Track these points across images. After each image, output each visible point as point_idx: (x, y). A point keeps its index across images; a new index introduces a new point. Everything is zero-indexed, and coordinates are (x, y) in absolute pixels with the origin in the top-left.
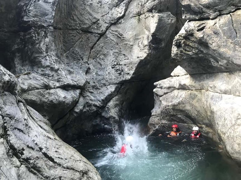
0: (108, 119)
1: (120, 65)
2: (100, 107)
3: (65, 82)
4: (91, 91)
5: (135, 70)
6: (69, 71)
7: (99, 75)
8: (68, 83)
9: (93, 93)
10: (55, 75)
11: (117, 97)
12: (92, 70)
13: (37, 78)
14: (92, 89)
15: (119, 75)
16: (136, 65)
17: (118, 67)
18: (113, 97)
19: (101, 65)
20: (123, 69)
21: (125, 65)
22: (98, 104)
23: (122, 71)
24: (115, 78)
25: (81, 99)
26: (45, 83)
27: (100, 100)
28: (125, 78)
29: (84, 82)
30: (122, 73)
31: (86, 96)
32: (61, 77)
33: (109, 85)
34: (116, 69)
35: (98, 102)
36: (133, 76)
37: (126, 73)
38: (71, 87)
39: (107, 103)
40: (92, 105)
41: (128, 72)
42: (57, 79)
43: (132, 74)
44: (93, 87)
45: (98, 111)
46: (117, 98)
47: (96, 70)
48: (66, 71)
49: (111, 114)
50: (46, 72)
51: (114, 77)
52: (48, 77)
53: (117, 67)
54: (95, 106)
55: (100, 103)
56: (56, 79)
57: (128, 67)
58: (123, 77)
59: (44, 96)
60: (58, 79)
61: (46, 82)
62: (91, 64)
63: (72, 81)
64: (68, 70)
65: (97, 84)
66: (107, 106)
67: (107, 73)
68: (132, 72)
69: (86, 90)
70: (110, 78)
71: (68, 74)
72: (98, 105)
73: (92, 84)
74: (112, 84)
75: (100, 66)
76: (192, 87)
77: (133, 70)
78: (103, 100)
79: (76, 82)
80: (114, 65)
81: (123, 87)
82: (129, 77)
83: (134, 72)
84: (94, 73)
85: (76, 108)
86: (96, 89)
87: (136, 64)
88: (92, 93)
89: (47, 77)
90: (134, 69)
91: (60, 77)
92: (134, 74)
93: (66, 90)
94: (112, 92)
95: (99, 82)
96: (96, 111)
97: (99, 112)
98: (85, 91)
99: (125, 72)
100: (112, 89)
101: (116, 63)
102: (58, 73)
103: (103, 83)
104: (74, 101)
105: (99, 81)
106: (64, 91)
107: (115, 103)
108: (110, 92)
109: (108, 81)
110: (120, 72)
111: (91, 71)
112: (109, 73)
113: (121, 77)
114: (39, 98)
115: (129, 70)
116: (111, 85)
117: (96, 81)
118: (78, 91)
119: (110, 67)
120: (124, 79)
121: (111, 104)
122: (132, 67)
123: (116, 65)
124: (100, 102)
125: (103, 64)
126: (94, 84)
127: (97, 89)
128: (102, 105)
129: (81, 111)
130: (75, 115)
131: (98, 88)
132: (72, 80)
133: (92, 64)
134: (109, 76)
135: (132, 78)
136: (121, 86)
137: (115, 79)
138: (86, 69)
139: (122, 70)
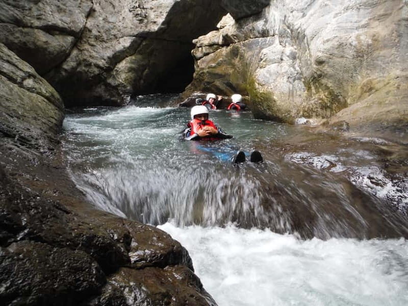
0: (116, 88)
1: (144, 8)
2: (105, 68)
3: (49, 22)
4: (92, 43)
5: (166, 18)
6: (58, 7)
7: (109, 22)
8: (55, 22)
9: (95, 46)
10: (34, 9)
11: (133, 57)
12: (99, 14)
13: (4, 7)
14: (95, 41)
15: (139, 23)
16: (168, 9)
17: (139, 11)
18: (127, 57)
19: (114, 7)
20: (147, 15)
21: (152, 9)
22: (102, 63)
23: (145, 18)
24: (133, 26)
25: (75, 52)
26: (15, 15)
27: (105, 58)
28: (149, 28)
29: (82, 26)
30: (146, 21)
31: (83, 50)
32: (44, 13)
33: (122, 37)
34: (135, 14)
35: (103, 60)
36: (162, 26)
37: (151, 22)
38: (58, 30)
39: (116, 64)
40: (92, 64)
41: (155, 20)
42: (37, 16)
43: (160, 24)
44: (97, 38)
45: (100, 75)
46: (134, 59)
47: (105, 14)
48: (53, 7)
49: (120, 80)
50: (20, 3)
51: (130, 25)
52: (23, 10)
53: (137, 11)
54: (97, 66)
55: (105, 63)
56: (35, 14)
57: (156, 12)
58: (146, 27)
59: (12, 34)
60: (39, 15)
61: (18, 15)
62: (98, 4)
63: (60, 22)
64: (56, 5)
65: (104, 34)
66: (116, 69)
67: (121, 18)
68: (161, 20)
69: (85, 40)
70: (125, 25)
71: (56, 11)
72: (102, 65)
73: (95, 32)
74: (127, 36)
75: (112, 9)
76: (235, 37)
77: (162, 16)
78: (109, 58)
79: (66, 23)
80: (133, 8)
81: (144, 44)
82: (155, 28)
83: (164, 20)
84: (101, 19)
85: (65, 63)
86: (101, 41)
87: (168, 7)
88: (92, 45)
89: (20, 9)
90: (165, 15)
91: (41, 12)
92: (163, 23)
93: (51, 35)
94: (124, 48)
95: (107, 32)
96: (99, 74)
97: (103, 77)
98: (83, 42)
99: (149, 19)
100: (126, 43)
101: (137, 5)
102: (39, 6)
103: (113, 34)
104: (61, 52)
105: (107, 30)
106: (48, 35)
107: (128, 65)
108: (122, 48)
109: (122, 31)
110: (142, 19)
111: (97, 14)
112: (124, 18)
113: (142, 26)
114: (5, 35)
115: (157, 16)
116: (125, 38)
117: (102, 31)
118: (70, 39)
119: (127, 10)
120: (147, 30)
121: (123, 65)
122: (161, 12)
123: (137, 8)
124: (105, 60)
125: (117, 5)
126: (97, 34)
127: (103, 41)
128: (107, 66)
129: (74, 69)
130: (64, 73)
131: (105, 41)
132: (61, 20)
133: (100, 4)
134: (123, 23)
135: (160, 29)
136: (142, 41)
137: (131, 28)
138: (88, 10)
139: (145, 15)
